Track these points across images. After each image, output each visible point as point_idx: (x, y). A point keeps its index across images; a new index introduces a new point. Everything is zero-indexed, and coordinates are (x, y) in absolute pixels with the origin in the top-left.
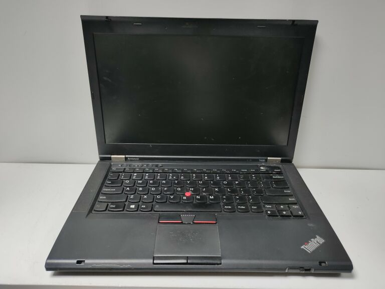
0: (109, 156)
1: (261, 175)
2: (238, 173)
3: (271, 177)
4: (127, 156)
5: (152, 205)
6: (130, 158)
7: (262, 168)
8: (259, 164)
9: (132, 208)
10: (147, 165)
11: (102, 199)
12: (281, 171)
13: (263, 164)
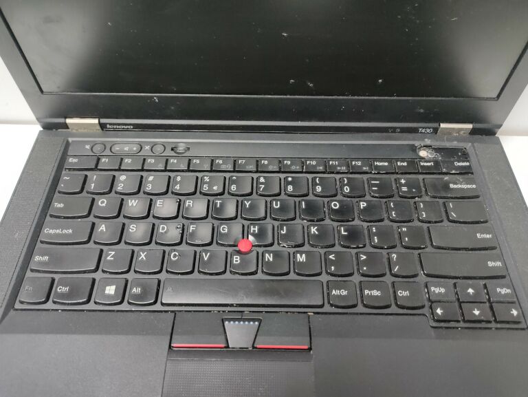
0: (61, 120)
1: (421, 177)
2: (367, 173)
3: (446, 187)
4: (103, 121)
5: (159, 282)
6: (110, 124)
7: (423, 153)
8: (417, 143)
9: (109, 296)
10: (153, 146)
11: (40, 263)
12: (469, 167)
13: (428, 142)
